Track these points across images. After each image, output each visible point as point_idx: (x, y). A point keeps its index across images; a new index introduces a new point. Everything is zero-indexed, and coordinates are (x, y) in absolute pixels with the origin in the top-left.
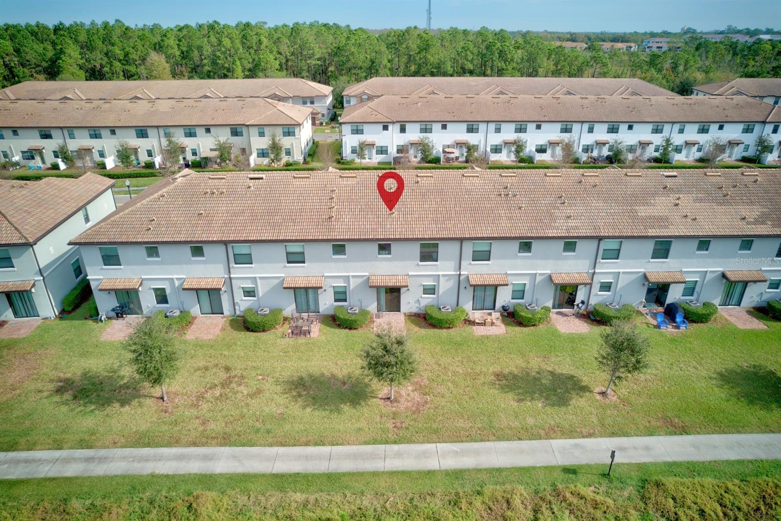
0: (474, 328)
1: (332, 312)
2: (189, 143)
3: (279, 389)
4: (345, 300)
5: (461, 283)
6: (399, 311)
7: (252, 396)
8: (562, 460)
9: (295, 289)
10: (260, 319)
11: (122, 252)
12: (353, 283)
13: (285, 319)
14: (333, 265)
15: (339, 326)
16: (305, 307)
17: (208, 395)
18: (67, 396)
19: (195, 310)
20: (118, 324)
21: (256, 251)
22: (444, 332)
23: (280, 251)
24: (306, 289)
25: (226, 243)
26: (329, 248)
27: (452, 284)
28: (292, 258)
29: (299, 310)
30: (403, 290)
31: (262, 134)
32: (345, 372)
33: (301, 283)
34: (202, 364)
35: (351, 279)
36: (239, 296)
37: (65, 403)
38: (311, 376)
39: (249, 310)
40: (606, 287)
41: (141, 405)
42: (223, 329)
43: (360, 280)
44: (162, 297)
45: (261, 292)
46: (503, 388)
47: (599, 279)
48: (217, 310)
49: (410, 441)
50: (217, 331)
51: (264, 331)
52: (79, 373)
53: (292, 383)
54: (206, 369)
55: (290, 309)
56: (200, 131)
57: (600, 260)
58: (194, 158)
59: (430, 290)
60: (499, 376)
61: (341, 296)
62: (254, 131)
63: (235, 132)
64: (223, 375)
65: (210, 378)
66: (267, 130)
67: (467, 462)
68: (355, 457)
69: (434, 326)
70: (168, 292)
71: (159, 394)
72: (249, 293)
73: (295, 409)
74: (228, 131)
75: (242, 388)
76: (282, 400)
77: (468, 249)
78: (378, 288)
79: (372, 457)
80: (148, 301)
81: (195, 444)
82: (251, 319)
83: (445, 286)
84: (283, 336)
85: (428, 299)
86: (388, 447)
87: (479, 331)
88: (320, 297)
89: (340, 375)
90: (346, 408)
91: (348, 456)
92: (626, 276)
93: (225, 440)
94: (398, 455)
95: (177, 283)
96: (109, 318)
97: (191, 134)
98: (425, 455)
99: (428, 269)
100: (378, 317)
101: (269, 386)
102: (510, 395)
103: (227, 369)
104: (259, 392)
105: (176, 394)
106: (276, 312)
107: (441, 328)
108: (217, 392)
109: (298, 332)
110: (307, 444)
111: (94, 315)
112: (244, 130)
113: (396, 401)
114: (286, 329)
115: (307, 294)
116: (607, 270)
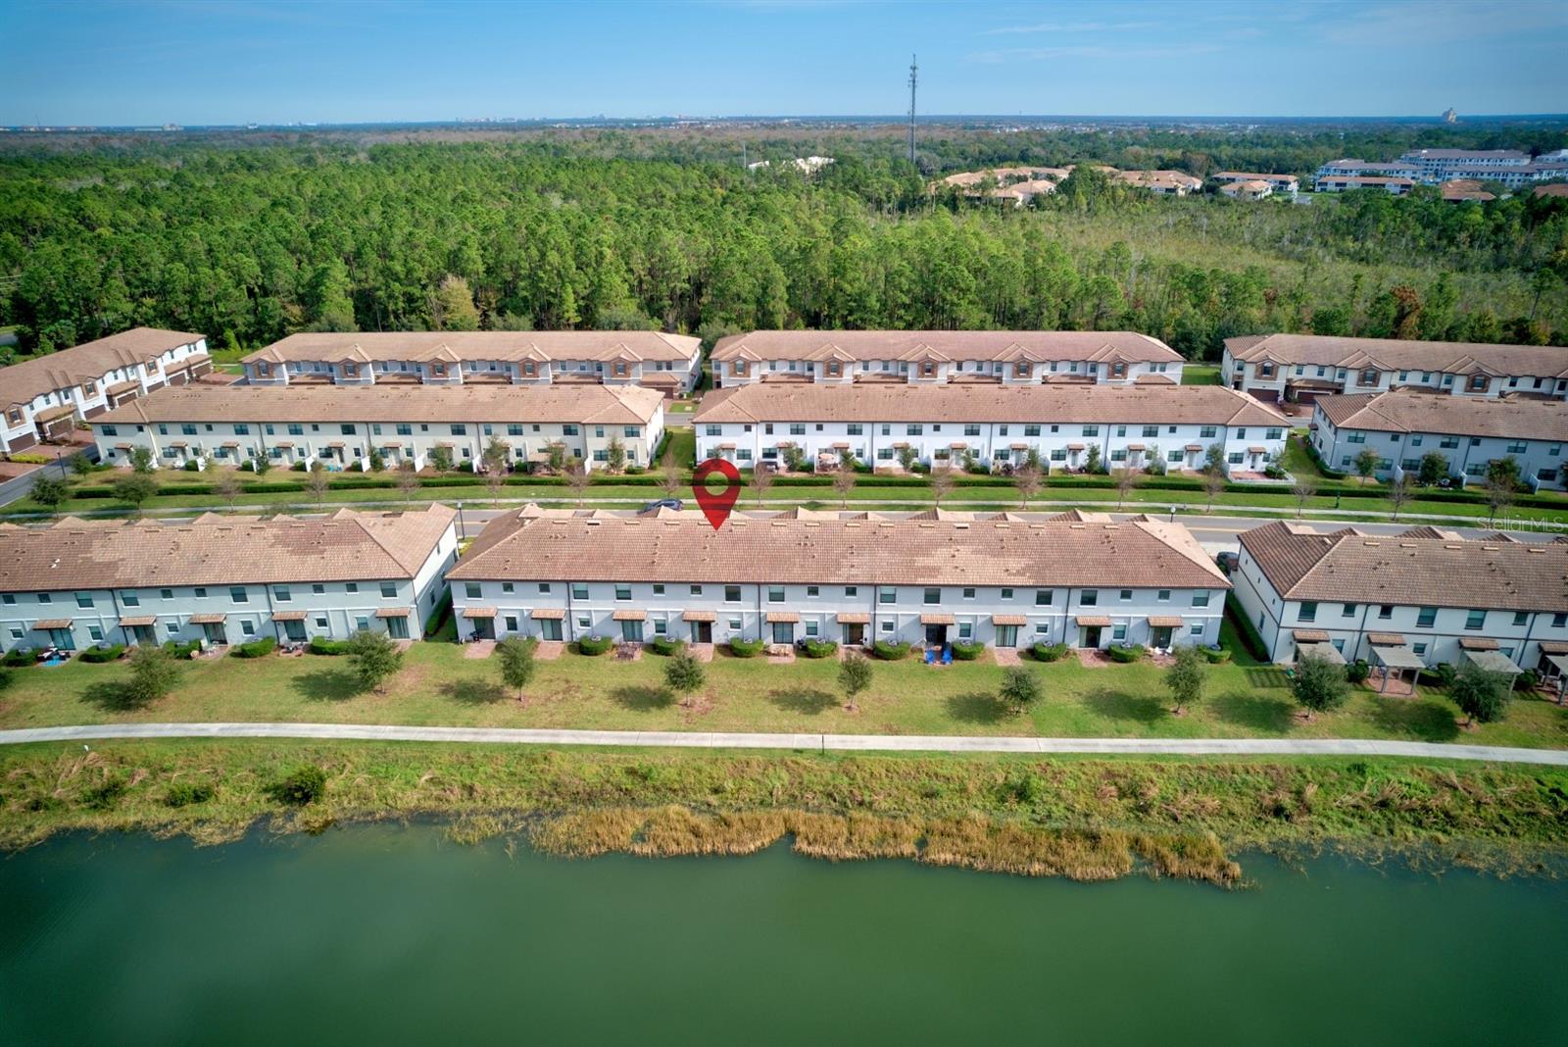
0: (770, 658)
1: (652, 642)
2: (514, 442)
3: (606, 695)
4: (664, 632)
5: (761, 620)
6: (710, 641)
7: (586, 699)
8: (796, 746)
9: (623, 621)
10: (592, 645)
11: (484, 587)
12: (671, 618)
13: (614, 646)
14: (654, 602)
15: (658, 653)
16: (631, 636)
17: (554, 698)
18: (450, 696)
19: (540, 636)
20: (474, 646)
21: (592, 589)
22: (743, 660)
23: (611, 590)
24: (632, 621)
25: (568, 582)
26: (651, 588)
27: (754, 620)
28: (620, 595)
29: (626, 639)
30: (713, 624)
31: (600, 434)
32: (656, 686)
33: (628, 616)
34: (548, 677)
35: (670, 615)
36: (576, 625)
37: (451, 700)
38: (630, 688)
39: (585, 637)
40: (888, 626)
41: (505, 703)
42: (563, 653)
43: (676, 615)
44: (512, 624)
45: (594, 623)
46: (773, 702)
47: (880, 620)
48: (557, 636)
49: (695, 731)
50: (558, 654)
51: (596, 655)
52: (455, 681)
53: (616, 692)
54: (551, 681)
55: (618, 637)
56: (527, 429)
57: (879, 603)
58: (518, 459)
59: (735, 625)
60: (773, 693)
61: (661, 627)
62: (591, 431)
63: (569, 430)
64: (564, 686)
65: (554, 687)
66: (606, 430)
67: (732, 744)
68: (655, 738)
69: (736, 655)
70: (518, 620)
71: (517, 696)
72: (585, 623)
73: (617, 709)
74: (560, 429)
75: (578, 694)
76: (608, 703)
77: (765, 592)
78: (692, 622)
79: (668, 738)
80: (500, 628)
81: (545, 728)
82: (586, 644)
83: (747, 622)
84: (612, 659)
85: (734, 633)
86: (679, 734)
87: (772, 660)
88: (644, 629)
89: (652, 689)
90: (653, 710)
91: (650, 738)
92: (905, 618)
93: (566, 726)
94: (685, 738)
95: (526, 613)
96: (468, 641)
97: (516, 431)
98: (703, 739)
99: (733, 607)
100: (692, 646)
101: (598, 694)
102: (777, 706)
103: (567, 681)
104: (591, 697)
105: (530, 697)
106: (606, 639)
107: (741, 657)
108: (560, 697)
109: (624, 656)
110: (623, 730)
111: (454, 638)
112: (580, 429)
113: (691, 706)
114: (614, 653)
115: (633, 626)
116: (886, 612)
